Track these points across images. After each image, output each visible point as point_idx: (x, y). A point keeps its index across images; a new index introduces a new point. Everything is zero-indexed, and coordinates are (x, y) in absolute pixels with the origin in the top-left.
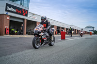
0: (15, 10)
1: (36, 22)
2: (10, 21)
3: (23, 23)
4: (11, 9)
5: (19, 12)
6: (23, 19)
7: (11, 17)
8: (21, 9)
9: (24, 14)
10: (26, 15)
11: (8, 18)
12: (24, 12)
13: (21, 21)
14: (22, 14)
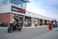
1: (31, 17)
3: (22, 18)
4: (15, 9)
6: (23, 16)
8: (21, 9)
9: (23, 12)
11: (13, 15)
12: (23, 11)
14: (22, 12)
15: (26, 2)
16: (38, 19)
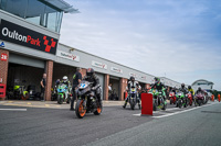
0: (24, 38)
2: (11, 65)
3: (42, 71)
5: (33, 42)
6: (45, 61)
7: (12, 54)
10: (53, 51)
12: (46, 42)
13: (40, 65)
14: (42, 48)
15: (60, 10)
16: (104, 75)
